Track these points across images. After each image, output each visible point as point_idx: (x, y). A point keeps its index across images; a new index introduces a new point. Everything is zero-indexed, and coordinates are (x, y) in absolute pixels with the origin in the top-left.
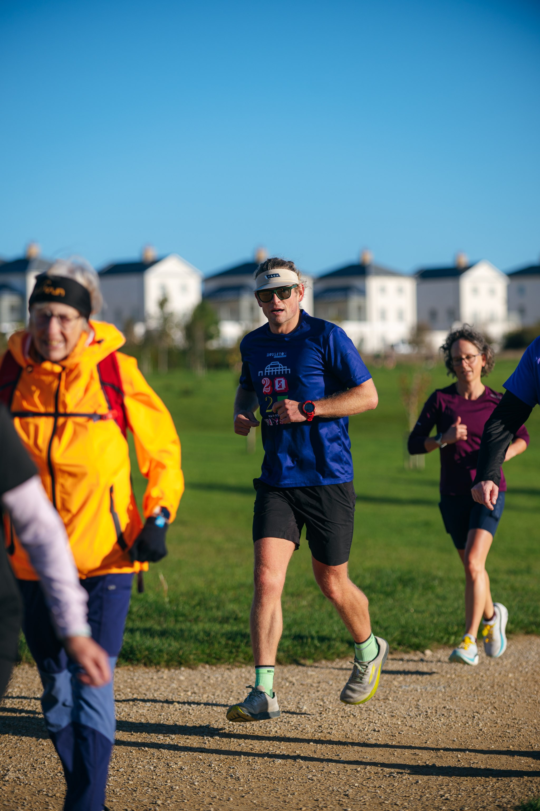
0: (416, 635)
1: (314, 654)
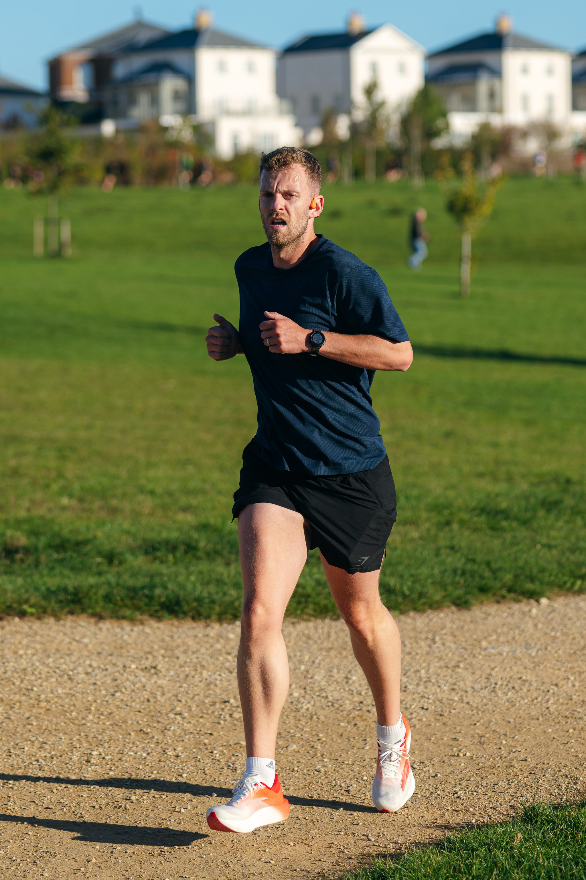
0: (532, 579)
1: (400, 604)
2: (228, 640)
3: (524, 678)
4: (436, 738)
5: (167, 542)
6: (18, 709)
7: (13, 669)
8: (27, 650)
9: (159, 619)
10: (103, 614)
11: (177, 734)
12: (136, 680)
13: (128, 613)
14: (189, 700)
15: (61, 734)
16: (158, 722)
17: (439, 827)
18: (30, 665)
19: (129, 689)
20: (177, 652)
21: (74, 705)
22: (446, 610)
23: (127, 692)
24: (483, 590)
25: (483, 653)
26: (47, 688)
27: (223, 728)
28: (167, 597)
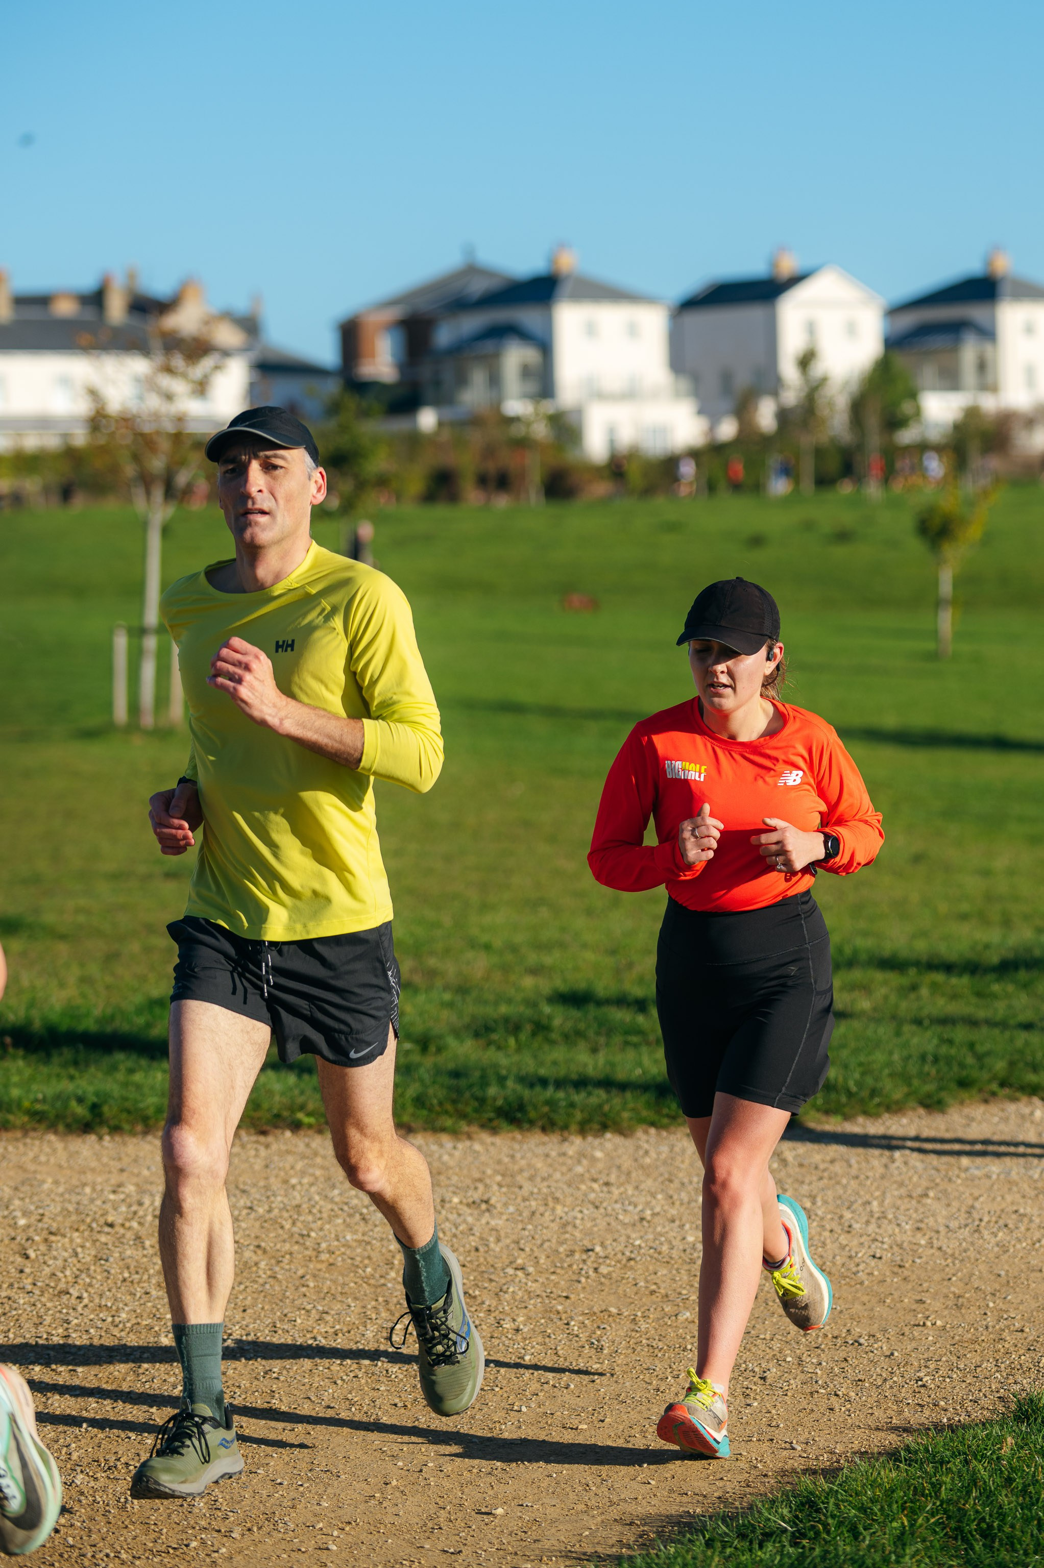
0: (1036, 1067)
1: (844, 1106)
2: (594, 1160)
3: (1022, 1211)
4: (893, 1300)
5: (506, 1020)
6: (289, 1264)
7: (282, 1205)
8: (302, 1177)
9: (494, 1131)
10: (413, 1125)
11: (518, 1298)
12: (459, 1220)
13: (449, 1122)
14: (535, 1249)
15: (350, 1300)
16: (491, 1280)
17: (895, 1429)
18: (306, 1199)
19: (448, 1233)
20: (519, 1178)
21: (369, 1258)
22: (910, 1113)
23: (446, 1238)
24: (964, 1084)
25: (963, 1175)
26: (330, 1233)
27: (584, 1288)
28: (505, 1099)
